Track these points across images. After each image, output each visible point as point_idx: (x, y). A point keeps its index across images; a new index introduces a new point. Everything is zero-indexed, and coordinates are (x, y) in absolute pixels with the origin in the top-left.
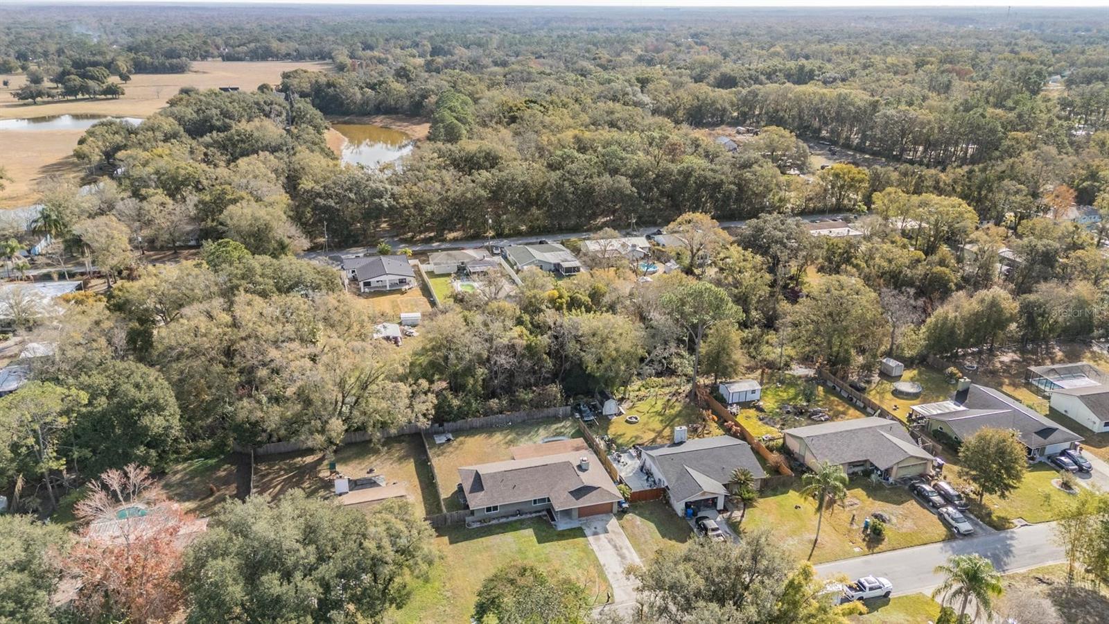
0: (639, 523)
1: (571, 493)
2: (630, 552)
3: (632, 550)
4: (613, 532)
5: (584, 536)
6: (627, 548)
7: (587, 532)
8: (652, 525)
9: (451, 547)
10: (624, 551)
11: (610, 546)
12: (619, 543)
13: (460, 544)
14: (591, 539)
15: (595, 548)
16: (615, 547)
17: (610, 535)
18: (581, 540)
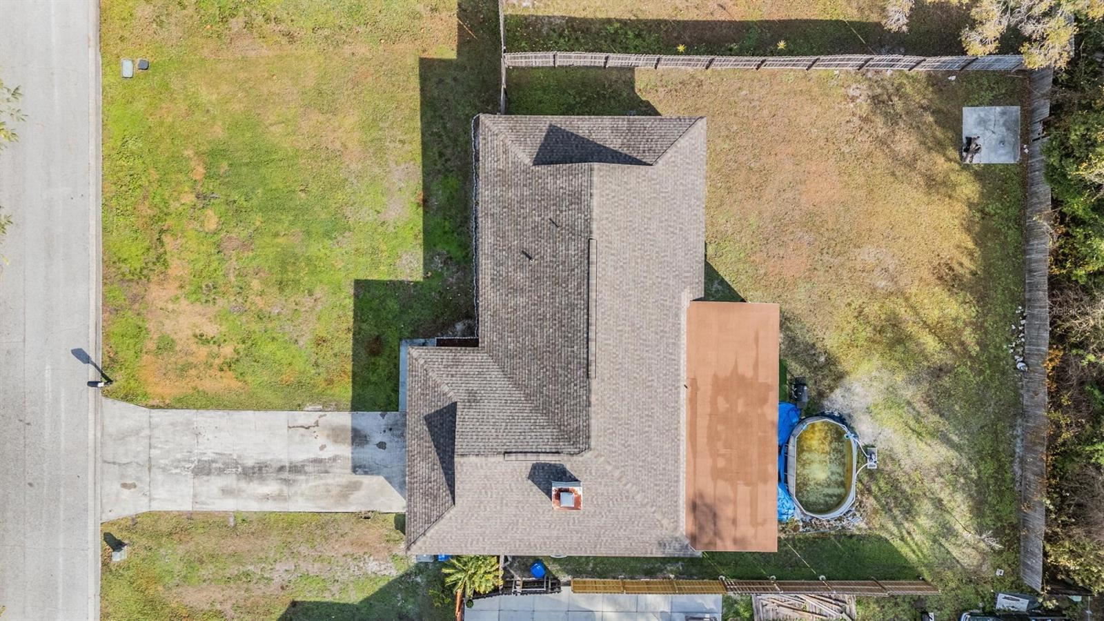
0: (372, 566)
1: (452, 408)
2: (267, 497)
3: (270, 506)
4: (354, 487)
5: (357, 405)
6: (280, 497)
7: (372, 421)
8: (354, 597)
9: (412, 62)
10: (272, 487)
11: (299, 456)
12: (305, 485)
13: (415, 82)
14: (345, 419)
15: (303, 418)
16: (296, 469)
17: (342, 475)
18: (345, 391)
